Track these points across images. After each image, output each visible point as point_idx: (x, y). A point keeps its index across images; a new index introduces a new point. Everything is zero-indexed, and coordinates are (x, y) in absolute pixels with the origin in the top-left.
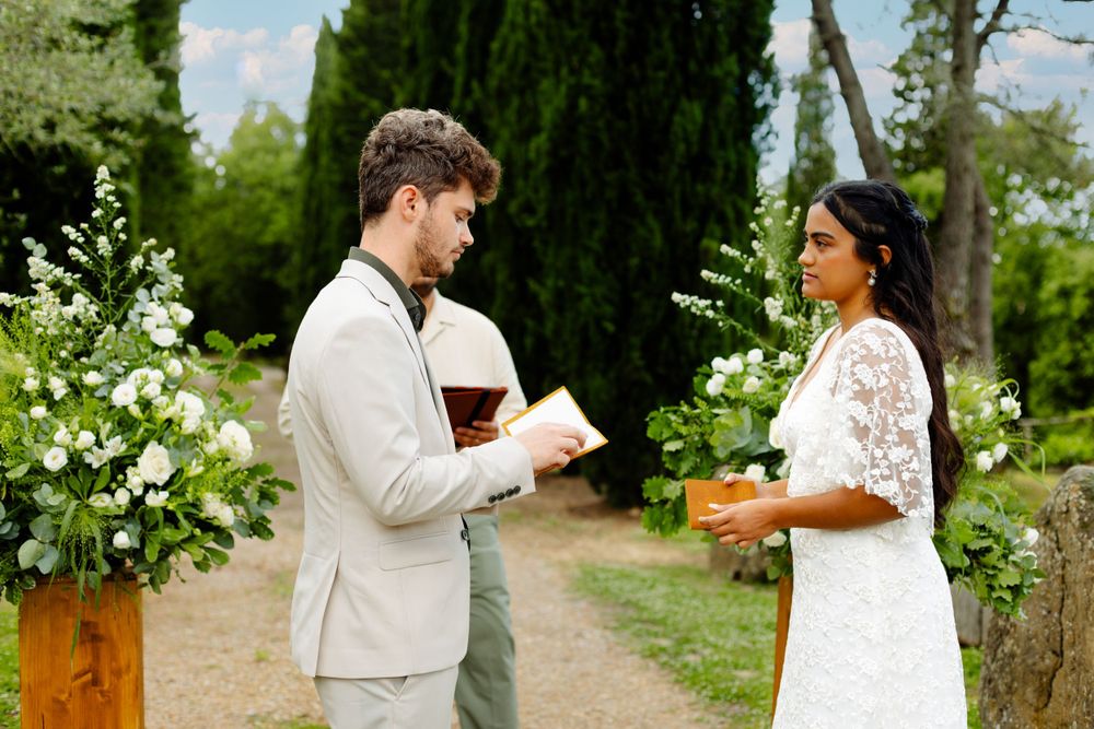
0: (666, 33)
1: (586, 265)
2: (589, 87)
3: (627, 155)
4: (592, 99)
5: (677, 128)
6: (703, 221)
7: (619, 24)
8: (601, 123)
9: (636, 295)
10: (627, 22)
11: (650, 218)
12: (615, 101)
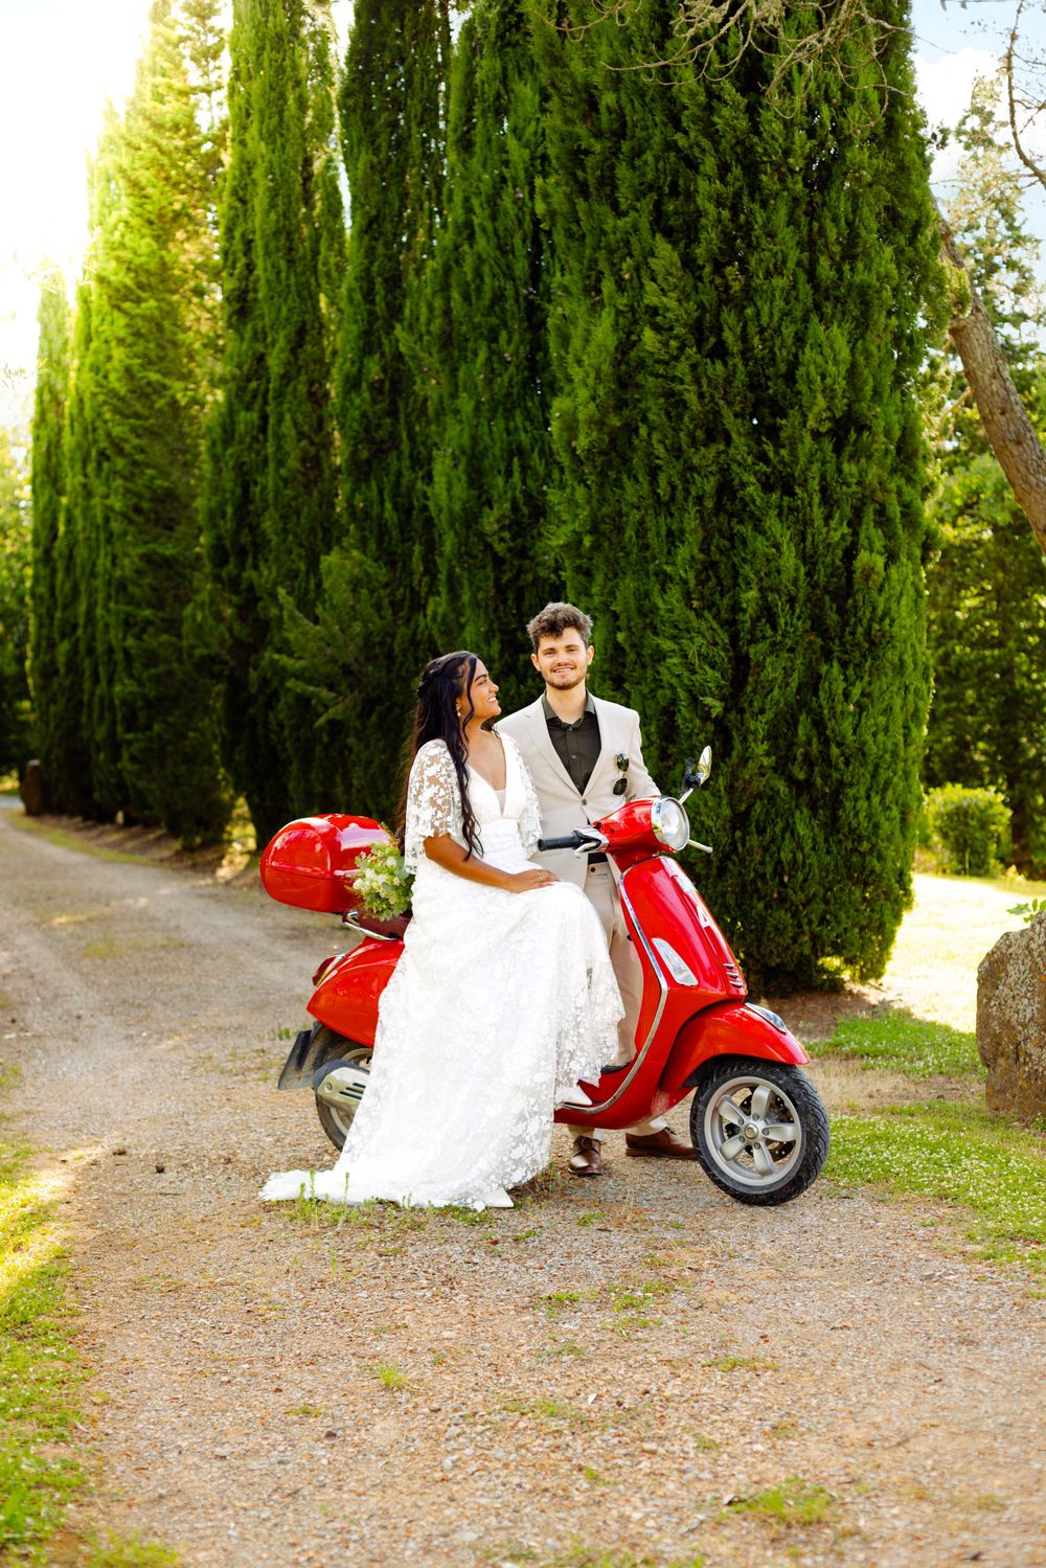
2: (654, 311)
4: (664, 329)
5: (809, 372)
6: (855, 523)
7: (701, 201)
9: (755, 651)
10: (718, 200)
11: (772, 523)
12: (704, 332)
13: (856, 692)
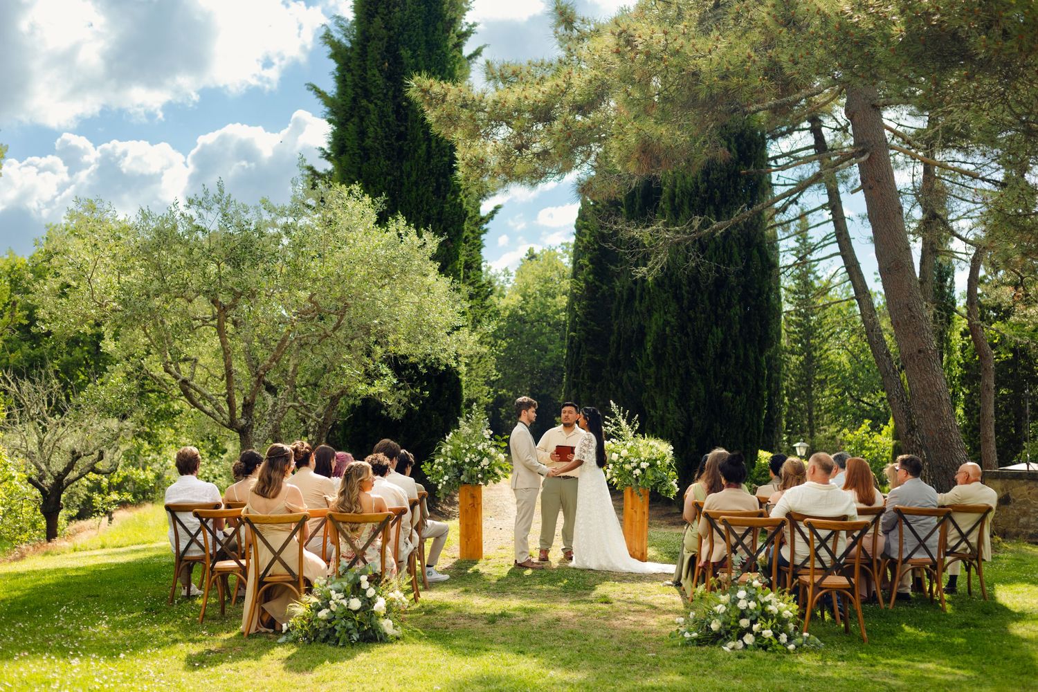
0: (706, 297)
1: (671, 404)
2: (670, 323)
3: (688, 354)
4: (672, 327)
5: (710, 341)
8: (676, 339)
9: (694, 419)
10: (688, 292)
11: (699, 382)
12: (682, 328)
13: (724, 432)
